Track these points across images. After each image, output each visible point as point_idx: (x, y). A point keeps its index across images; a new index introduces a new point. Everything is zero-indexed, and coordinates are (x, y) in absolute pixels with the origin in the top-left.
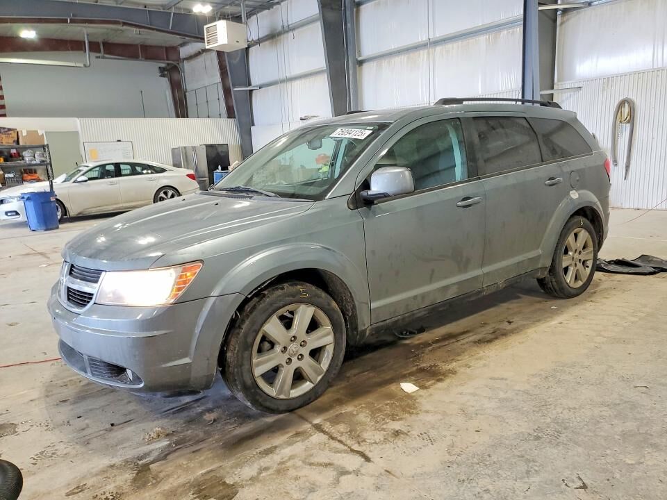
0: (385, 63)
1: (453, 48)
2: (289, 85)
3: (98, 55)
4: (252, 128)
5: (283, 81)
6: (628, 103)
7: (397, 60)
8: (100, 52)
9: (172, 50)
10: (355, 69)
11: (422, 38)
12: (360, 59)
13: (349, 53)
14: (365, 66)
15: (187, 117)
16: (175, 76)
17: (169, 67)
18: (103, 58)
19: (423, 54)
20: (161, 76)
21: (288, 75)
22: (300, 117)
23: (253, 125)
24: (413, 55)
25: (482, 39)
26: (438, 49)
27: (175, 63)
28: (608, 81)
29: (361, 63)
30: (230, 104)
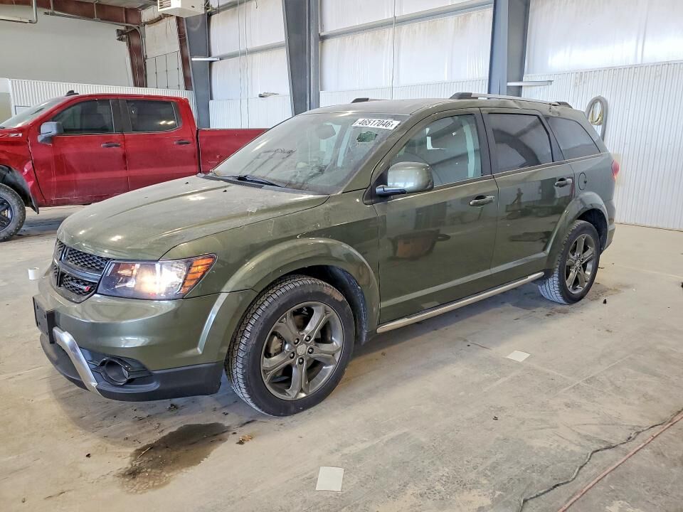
0: (348, 40)
1: (420, 28)
2: (249, 57)
3: (46, 11)
4: (211, 102)
5: (244, 54)
6: (601, 102)
7: (361, 37)
8: (49, 7)
9: (132, 12)
10: (316, 45)
11: (388, 16)
12: (322, 34)
13: (311, 27)
14: (328, 43)
15: (146, 87)
16: (135, 41)
17: (129, 30)
18: (53, 14)
19: (389, 32)
20: (119, 39)
21: (249, 47)
22: (260, 93)
23: (211, 99)
24: (377, 33)
25: (451, 20)
26: (405, 28)
27: (135, 27)
28: (581, 76)
29: (323, 38)
30: (188, 75)
